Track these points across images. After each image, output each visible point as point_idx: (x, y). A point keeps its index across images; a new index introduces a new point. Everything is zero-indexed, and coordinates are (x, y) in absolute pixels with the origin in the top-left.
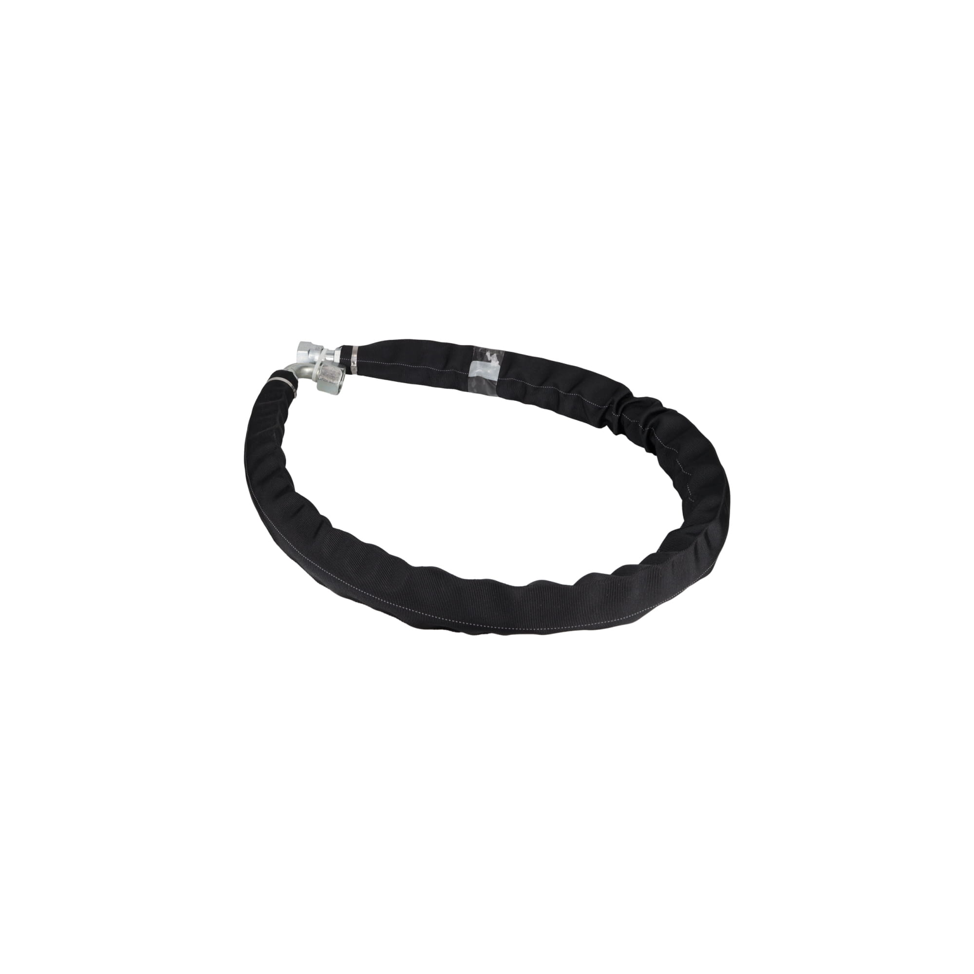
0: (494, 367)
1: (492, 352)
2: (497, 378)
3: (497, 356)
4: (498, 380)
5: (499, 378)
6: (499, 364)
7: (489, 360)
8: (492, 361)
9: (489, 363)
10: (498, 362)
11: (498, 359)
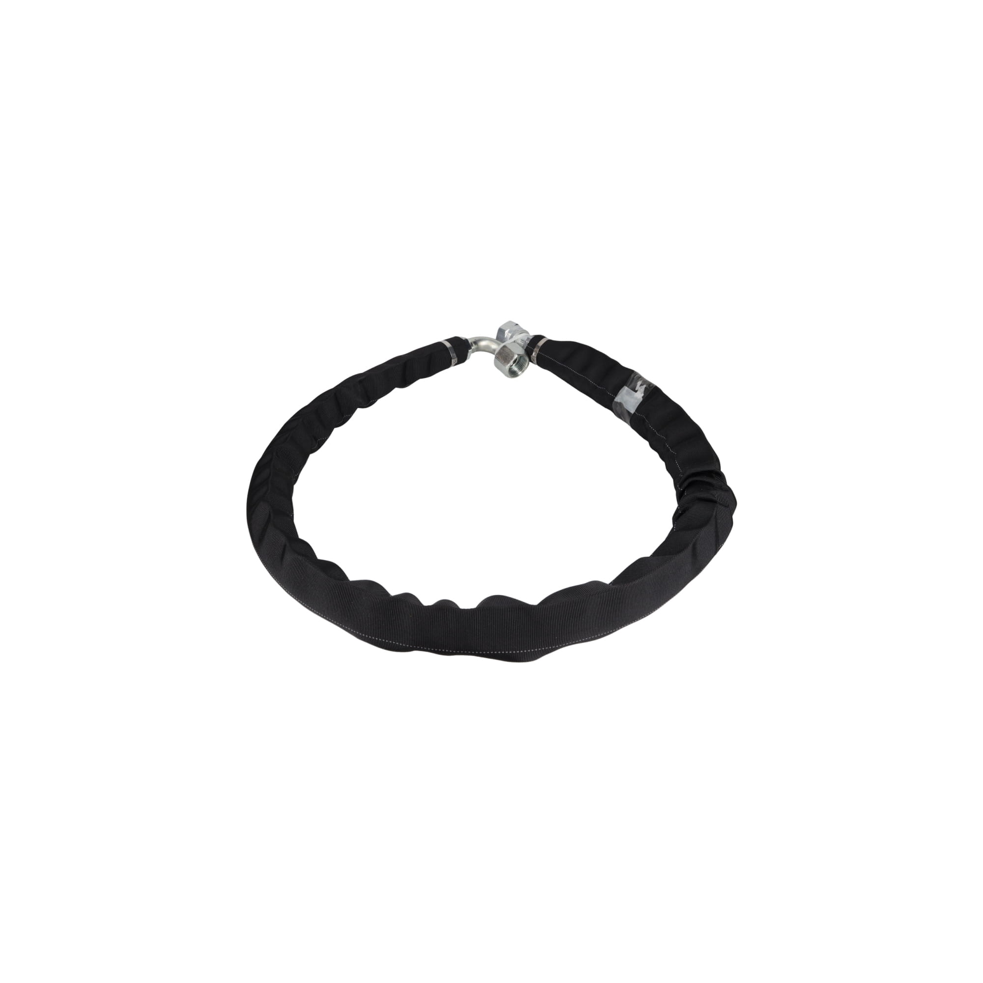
0: (636, 398)
1: (645, 382)
2: (634, 411)
3: (646, 388)
4: (634, 413)
5: (636, 411)
6: (643, 397)
7: (636, 389)
8: (638, 392)
9: (634, 393)
10: (643, 395)
11: (644, 391)
